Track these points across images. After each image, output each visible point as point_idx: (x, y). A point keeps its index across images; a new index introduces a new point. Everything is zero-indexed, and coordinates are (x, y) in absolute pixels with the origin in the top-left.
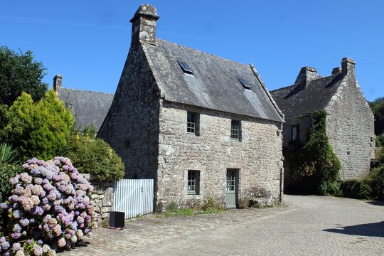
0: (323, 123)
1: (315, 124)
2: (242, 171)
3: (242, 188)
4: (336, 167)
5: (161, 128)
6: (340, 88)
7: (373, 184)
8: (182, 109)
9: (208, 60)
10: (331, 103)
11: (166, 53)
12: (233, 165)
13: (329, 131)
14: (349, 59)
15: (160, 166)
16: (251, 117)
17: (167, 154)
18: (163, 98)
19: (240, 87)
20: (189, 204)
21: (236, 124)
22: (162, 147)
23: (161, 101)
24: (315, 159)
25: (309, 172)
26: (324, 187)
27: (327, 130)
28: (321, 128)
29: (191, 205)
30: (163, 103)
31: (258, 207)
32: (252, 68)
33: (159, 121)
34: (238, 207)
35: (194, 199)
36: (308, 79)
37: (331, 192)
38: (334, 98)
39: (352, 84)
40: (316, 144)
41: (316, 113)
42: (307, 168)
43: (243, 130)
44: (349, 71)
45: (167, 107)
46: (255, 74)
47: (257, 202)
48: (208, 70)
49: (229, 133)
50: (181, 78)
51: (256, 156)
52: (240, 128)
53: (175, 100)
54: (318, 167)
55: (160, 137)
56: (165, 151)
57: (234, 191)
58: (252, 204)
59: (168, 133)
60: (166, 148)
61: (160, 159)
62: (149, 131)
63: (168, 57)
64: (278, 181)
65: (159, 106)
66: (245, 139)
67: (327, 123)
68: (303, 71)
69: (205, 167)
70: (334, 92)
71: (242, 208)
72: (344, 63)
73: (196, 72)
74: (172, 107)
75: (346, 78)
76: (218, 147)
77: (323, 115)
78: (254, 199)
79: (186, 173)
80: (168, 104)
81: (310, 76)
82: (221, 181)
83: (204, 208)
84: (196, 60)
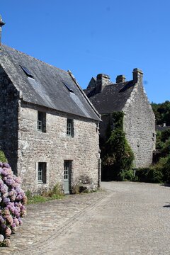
0: (122, 122)
1: (115, 122)
2: (73, 162)
3: (74, 177)
4: (132, 157)
5: (20, 126)
6: (132, 93)
7: (164, 171)
8: (34, 108)
9: (39, 65)
10: (127, 105)
11: (10, 57)
12: (68, 158)
13: (125, 129)
14: (139, 70)
15: (19, 159)
16: (80, 117)
17: (24, 148)
18: (22, 99)
19: (67, 91)
20: (39, 192)
21: (70, 122)
22: (20, 142)
23: (20, 101)
24: (115, 151)
25: (111, 162)
26: (123, 174)
27: (124, 127)
28: (120, 126)
29: (41, 192)
30: (21, 103)
31: (87, 192)
32: (70, 74)
33: (18, 119)
34: (71, 193)
35: (42, 187)
36: (103, 84)
37: (128, 178)
38: (129, 101)
39: (141, 90)
40: (116, 138)
41: (115, 114)
42: (109, 159)
43: (75, 127)
44: (139, 80)
45: (24, 107)
46: (73, 79)
47: (86, 188)
48: (42, 74)
49: (65, 130)
50: (27, 81)
51: (83, 149)
52: (72, 126)
53: (29, 101)
54: (118, 158)
55: (19, 133)
56: (23, 146)
57: (67, 180)
58: (82, 190)
59: (24, 130)
60: (24, 143)
61: (19, 152)
62: (5, 128)
63: (12, 61)
64: (97, 170)
65: (18, 106)
66: (76, 135)
67: (124, 122)
68: (100, 77)
69: (49, 159)
70: (128, 96)
71: (74, 194)
72: (135, 73)
73: (35, 76)
74: (27, 107)
75: (136, 86)
76: (58, 142)
77: (121, 115)
78: (84, 186)
79: (37, 164)
80: (25, 104)
81: (105, 82)
82: (61, 171)
83: (50, 195)
84: (32, 65)
